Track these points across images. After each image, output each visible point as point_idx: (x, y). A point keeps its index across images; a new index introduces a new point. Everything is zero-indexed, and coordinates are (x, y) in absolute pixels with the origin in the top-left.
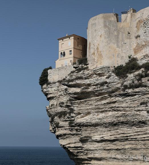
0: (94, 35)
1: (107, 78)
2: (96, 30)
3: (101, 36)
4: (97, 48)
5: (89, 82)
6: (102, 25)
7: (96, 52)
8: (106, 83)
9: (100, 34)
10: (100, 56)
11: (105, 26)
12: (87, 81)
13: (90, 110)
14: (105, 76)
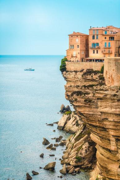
0: (110, 68)
1: (116, 92)
2: (110, 66)
3: (113, 70)
4: (111, 76)
5: (107, 93)
6: (114, 64)
7: (110, 77)
8: (116, 95)
9: (113, 69)
10: (113, 80)
11: (116, 65)
12: (106, 92)
13: (107, 106)
14: (116, 91)
